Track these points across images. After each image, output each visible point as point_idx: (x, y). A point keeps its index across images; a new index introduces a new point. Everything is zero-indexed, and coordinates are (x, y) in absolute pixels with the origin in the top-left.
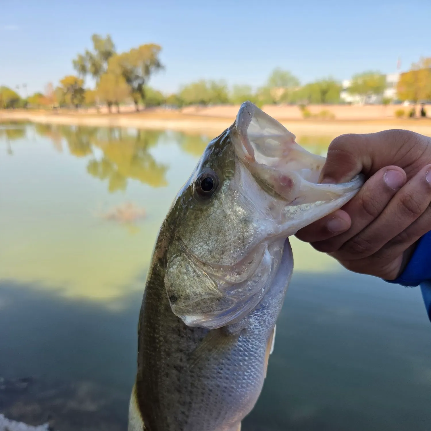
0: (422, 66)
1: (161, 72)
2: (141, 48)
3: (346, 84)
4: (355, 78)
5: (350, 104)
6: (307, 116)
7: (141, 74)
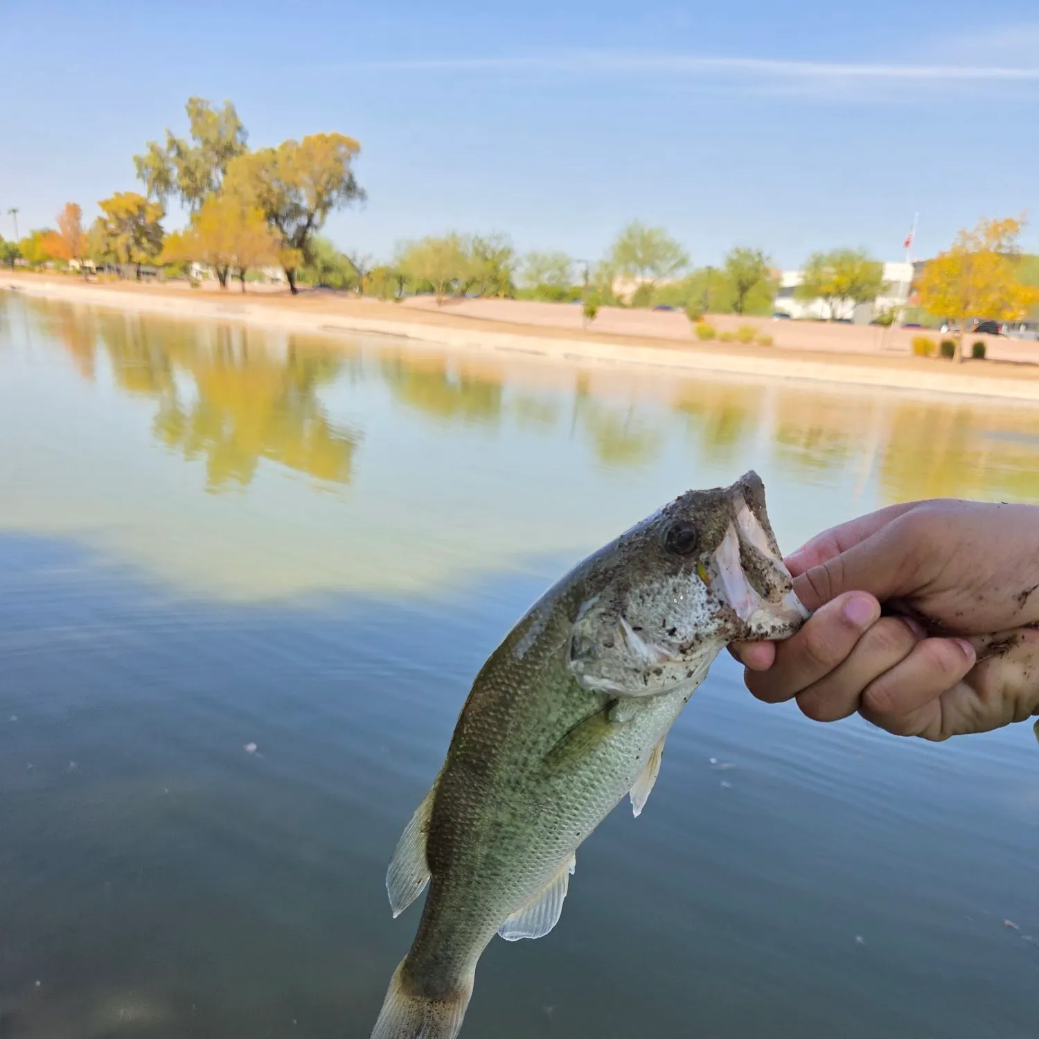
6: (707, 336)
7: (305, 204)
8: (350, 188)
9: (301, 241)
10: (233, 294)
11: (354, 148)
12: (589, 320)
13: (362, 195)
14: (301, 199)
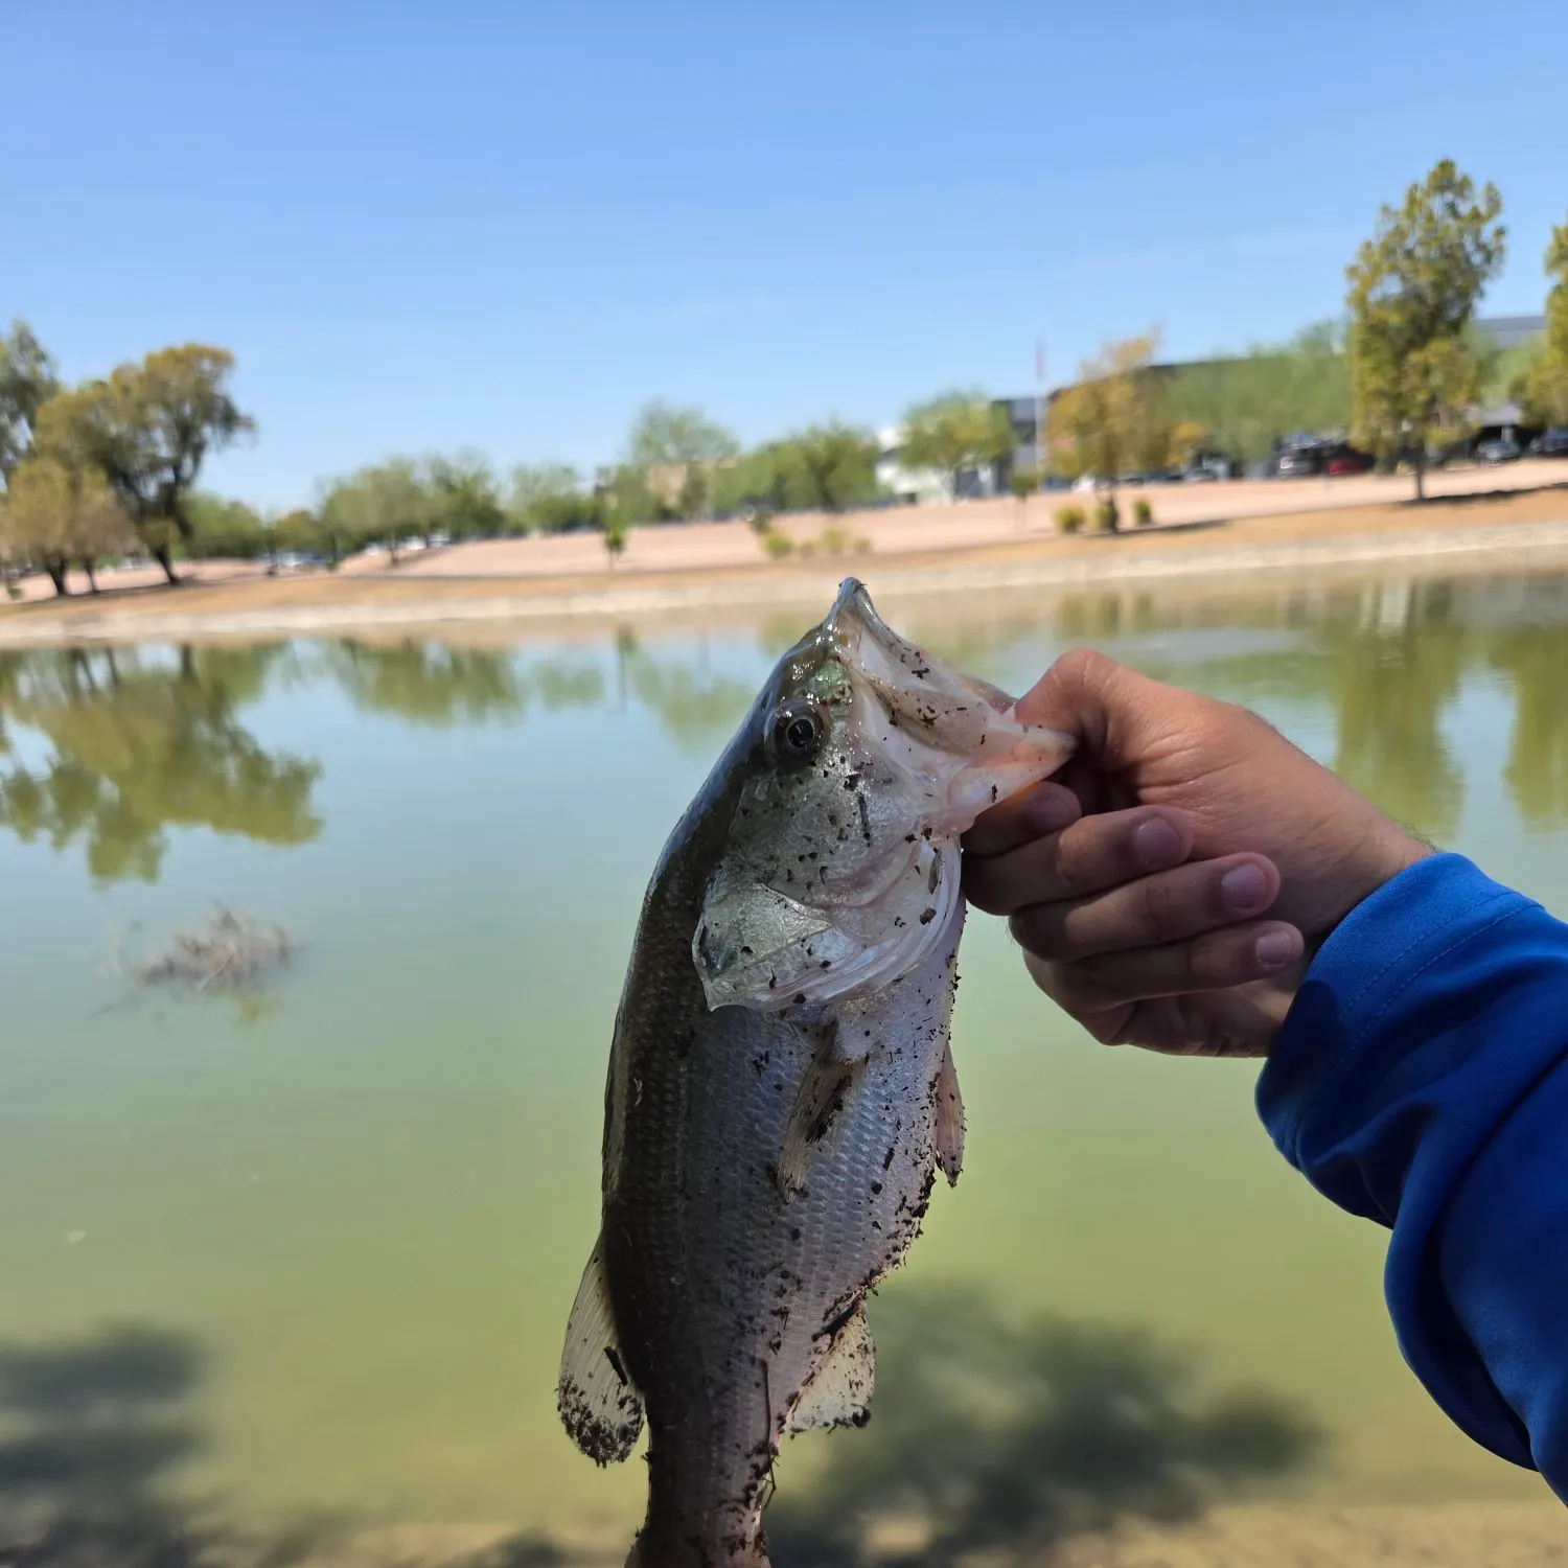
0: (1110, 368)
1: (240, 436)
2: (151, 360)
3: (889, 436)
4: (916, 415)
5: (912, 498)
6: (780, 550)
7: (164, 452)
8: (229, 419)
9: (171, 505)
10: (79, 597)
11: (221, 359)
12: (615, 555)
13: (249, 424)
14: (156, 445)
